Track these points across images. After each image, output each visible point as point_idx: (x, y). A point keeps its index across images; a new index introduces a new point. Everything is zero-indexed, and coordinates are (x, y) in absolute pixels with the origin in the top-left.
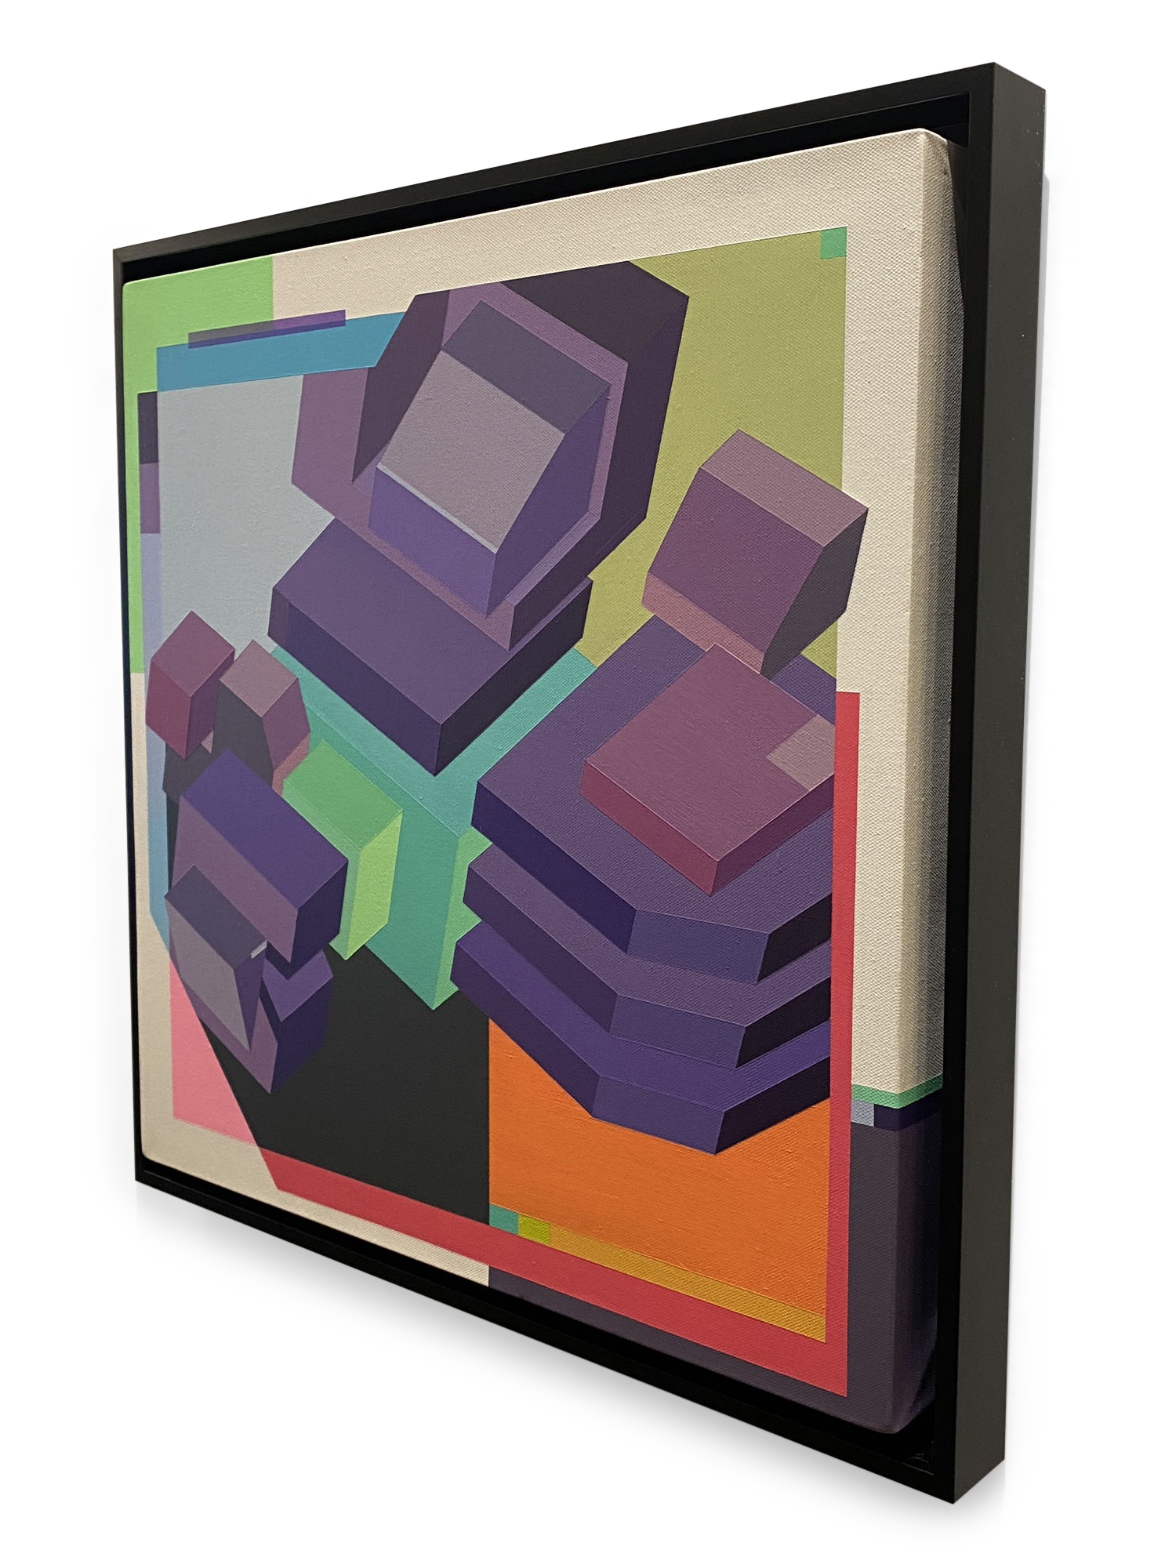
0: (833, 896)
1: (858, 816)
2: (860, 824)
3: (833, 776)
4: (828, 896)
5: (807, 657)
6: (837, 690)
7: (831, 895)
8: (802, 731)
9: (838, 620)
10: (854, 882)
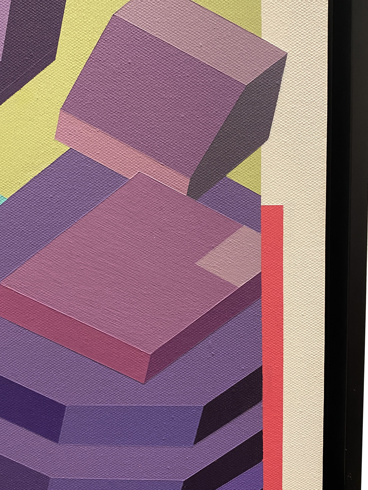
0: (263, 367)
1: (284, 303)
2: (286, 309)
3: (260, 273)
4: (259, 368)
5: (232, 179)
6: (262, 204)
7: (261, 367)
8: (229, 240)
9: (262, 147)
10: (282, 355)
